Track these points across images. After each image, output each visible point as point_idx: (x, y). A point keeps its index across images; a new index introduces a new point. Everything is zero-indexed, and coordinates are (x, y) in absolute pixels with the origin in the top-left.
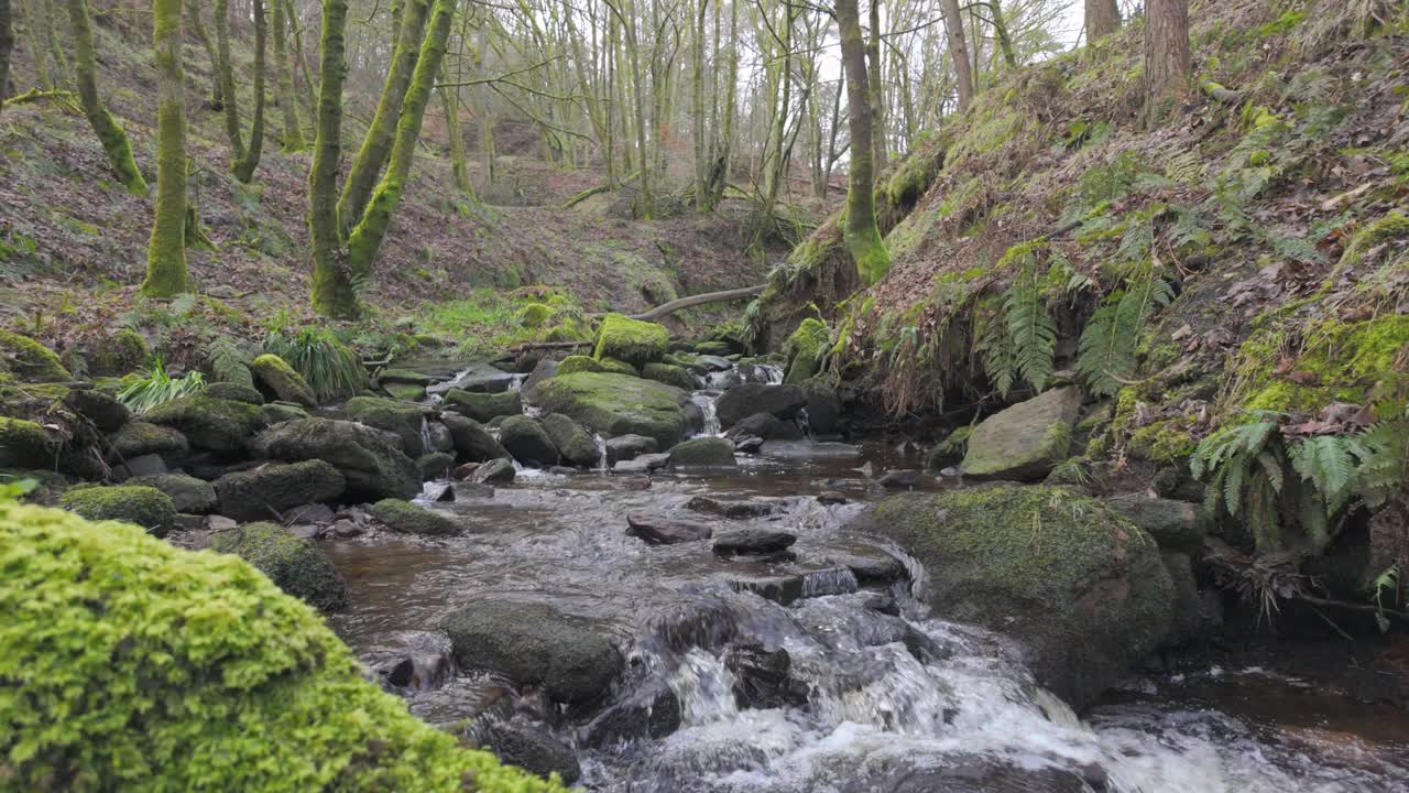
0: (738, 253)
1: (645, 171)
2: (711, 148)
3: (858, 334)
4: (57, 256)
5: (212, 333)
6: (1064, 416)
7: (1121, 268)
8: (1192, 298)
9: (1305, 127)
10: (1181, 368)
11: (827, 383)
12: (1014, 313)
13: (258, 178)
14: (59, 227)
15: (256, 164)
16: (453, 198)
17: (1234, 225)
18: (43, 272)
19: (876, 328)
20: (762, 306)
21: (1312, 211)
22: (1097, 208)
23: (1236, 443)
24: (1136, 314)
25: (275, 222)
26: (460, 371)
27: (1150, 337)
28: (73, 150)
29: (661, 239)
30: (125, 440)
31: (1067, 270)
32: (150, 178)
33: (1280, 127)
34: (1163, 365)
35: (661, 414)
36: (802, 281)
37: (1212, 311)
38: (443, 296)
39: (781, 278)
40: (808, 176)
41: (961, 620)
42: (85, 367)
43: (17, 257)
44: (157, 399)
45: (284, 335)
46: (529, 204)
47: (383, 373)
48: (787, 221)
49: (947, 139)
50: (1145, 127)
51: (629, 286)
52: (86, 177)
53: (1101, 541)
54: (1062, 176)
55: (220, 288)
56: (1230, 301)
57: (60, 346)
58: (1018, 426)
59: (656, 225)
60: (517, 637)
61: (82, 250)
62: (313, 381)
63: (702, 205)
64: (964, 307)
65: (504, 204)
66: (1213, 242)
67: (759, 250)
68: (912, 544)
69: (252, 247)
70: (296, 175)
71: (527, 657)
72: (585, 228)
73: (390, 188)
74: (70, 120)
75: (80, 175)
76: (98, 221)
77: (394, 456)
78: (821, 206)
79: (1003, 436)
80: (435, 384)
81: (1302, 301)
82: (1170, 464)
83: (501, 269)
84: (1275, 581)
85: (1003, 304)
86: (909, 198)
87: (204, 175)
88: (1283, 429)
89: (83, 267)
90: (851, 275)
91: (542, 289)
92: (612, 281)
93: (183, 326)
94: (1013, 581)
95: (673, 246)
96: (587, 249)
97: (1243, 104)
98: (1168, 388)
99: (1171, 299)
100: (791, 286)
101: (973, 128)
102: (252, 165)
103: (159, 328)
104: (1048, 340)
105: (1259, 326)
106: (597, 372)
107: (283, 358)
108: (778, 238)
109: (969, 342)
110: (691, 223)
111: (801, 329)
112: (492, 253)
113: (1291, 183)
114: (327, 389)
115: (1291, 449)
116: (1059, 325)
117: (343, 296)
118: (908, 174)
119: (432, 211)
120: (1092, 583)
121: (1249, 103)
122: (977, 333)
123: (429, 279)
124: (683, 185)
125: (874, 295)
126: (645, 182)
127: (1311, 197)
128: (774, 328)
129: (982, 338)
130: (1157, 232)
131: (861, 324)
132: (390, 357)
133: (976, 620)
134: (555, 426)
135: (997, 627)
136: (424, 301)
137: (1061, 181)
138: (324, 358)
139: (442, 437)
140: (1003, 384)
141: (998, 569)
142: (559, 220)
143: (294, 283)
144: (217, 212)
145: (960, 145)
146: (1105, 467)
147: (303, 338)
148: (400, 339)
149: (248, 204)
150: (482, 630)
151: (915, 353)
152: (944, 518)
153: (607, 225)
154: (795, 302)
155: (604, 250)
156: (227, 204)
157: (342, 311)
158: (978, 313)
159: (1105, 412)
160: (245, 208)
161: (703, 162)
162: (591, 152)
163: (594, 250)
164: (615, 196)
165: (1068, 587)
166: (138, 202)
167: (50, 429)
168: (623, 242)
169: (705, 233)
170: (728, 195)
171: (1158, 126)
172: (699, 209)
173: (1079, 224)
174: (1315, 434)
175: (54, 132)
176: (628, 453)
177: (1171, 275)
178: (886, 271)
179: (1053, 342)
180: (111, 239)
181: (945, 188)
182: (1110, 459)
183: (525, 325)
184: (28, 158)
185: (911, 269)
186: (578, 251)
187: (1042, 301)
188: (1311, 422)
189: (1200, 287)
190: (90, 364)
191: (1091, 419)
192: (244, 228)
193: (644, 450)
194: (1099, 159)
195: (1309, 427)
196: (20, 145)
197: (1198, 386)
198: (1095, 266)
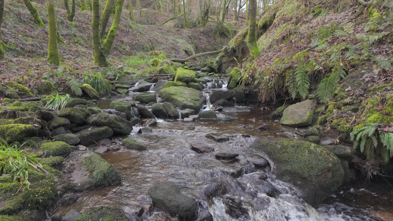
0: (212, 38)
1: (185, 13)
2: (204, 6)
3: (250, 74)
4: (22, 48)
5: (70, 78)
6: (311, 109)
7: (331, 65)
8: (352, 77)
9: (389, 18)
10: (348, 100)
11: (241, 88)
12: (298, 75)
13: (75, 20)
14: (22, 40)
15: (74, 16)
16: (130, 24)
17: (365, 55)
18: (18, 54)
19: (256, 73)
20: (220, 58)
21: (390, 52)
22: (323, 41)
23: (365, 132)
24: (334, 80)
25: (81, 34)
26: (137, 82)
27: (338, 88)
28: (22, 15)
29: (190, 34)
30: (54, 124)
31: (314, 64)
32: (45, 22)
33: (381, 18)
34: (342, 99)
35: (195, 102)
36: (232, 51)
37: (358, 83)
38: (129, 54)
39: (226, 50)
40: (233, 13)
41: (285, 181)
42: (37, 92)
43: (11, 50)
44: (58, 103)
45: (89, 77)
46: (152, 24)
47: (117, 85)
48: (227, 29)
49: (277, 9)
50: (338, 11)
51: (181, 50)
52: (27, 23)
53: (325, 162)
54: (311, 26)
55: (68, 56)
56: (364, 80)
57: (30, 86)
58: (298, 110)
59: (188, 30)
60: (170, 201)
61: (29, 46)
62: (98, 90)
63: (202, 23)
64: (283, 72)
65: (144, 24)
66: (359, 59)
67: (218, 37)
68: (270, 155)
69: (75, 43)
70: (85, 18)
71: (173, 207)
72: (168, 32)
73: (115, 28)
74: (20, 4)
75: (25, 22)
76: (32, 37)
77: (125, 122)
78: (236, 23)
79: (293, 113)
80: (131, 88)
81: (386, 84)
82: (343, 133)
83: (145, 46)
84: (372, 169)
85: (295, 72)
86: (265, 27)
87: (60, 21)
88: (379, 129)
89: (29, 52)
90: (246, 49)
91: (156, 51)
92: (176, 48)
93: (62, 76)
94: (299, 171)
95: (194, 37)
96: (169, 39)
97: (369, 7)
98: (343, 106)
99: (345, 76)
100: (229, 52)
101: (284, 6)
102: (73, 16)
103: (55, 77)
104: (307, 84)
105: (372, 91)
106: (176, 86)
107: (89, 84)
108: (224, 34)
109: (284, 83)
110: (198, 29)
111: (233, 71)
112: (143, 41)
113: (384, 41)
114: (102, 92)
115: (380, 135)
116: (311, 80)
117: (103, 60)
118: (264, 20)
119: (124, 28)
120: (322, 173)
121: (371, 7)
122: (286, 80)
123: (125, 49)
124: (196, 17)
125: (255, 62)
126: (185, 17)
127: (390, 46)
128: (224, 65)
129: (288, 82)
130: (342, 54)
131: (251, 71)
132: (117, 78)
133: (289, 181)
134: (166, 106)
135: (295, 184)
136: (124, 56)
137: (311, 28)
138: (100, 83)
139: (136, 112)
140: (294, 96)
141: (296, 167)
142: (160, 29)
143: (88, 54)
144: (64, 32)
145: (280, 12)
146: (324, 129)
147: (94, 78)
148: (119, 73)
149: (73, 29)
150: (161, 198)
151: (268, 84)
152: (279, 148)
153: (174, 30)
154: (230, 57)
155: (174, 38)
156: (67, 30)
157: (103, 64)
158: (287, 74)
159: (323, 108)
160: (72, 31)
161: (202, 10)
162: (169, 7)
163: (171, 38)
164: (176, 21)
165: (315, 174)
166: (42, 30)
167: (35, 126)
168: (179, 36)
169: (202, 32)
170: (209, 20)
171: (342, 11)
172: (201, 25)
173: (317, 46)
174: (388, 132)
175: (16, 9)
176: (187, 115)
177: (346, 69)
178: (259, 55)
179: (309, 84)
180: (36, 43)
181: (276, 26)
182: (325, 127)
183: (153, 65)
184: (10, 18)
185: (266, 55)
186: (166, 39)
187: (306, 72)
188: (387, 127)
189: (354, 74)
190: (38, 91)
191: (319, 109)
192: (72, 37)
193: (192, 114)
194: (323, 21)
195: (386, 129)
196: (7, 14)
197: (352, 107)
198: (323, 63)
